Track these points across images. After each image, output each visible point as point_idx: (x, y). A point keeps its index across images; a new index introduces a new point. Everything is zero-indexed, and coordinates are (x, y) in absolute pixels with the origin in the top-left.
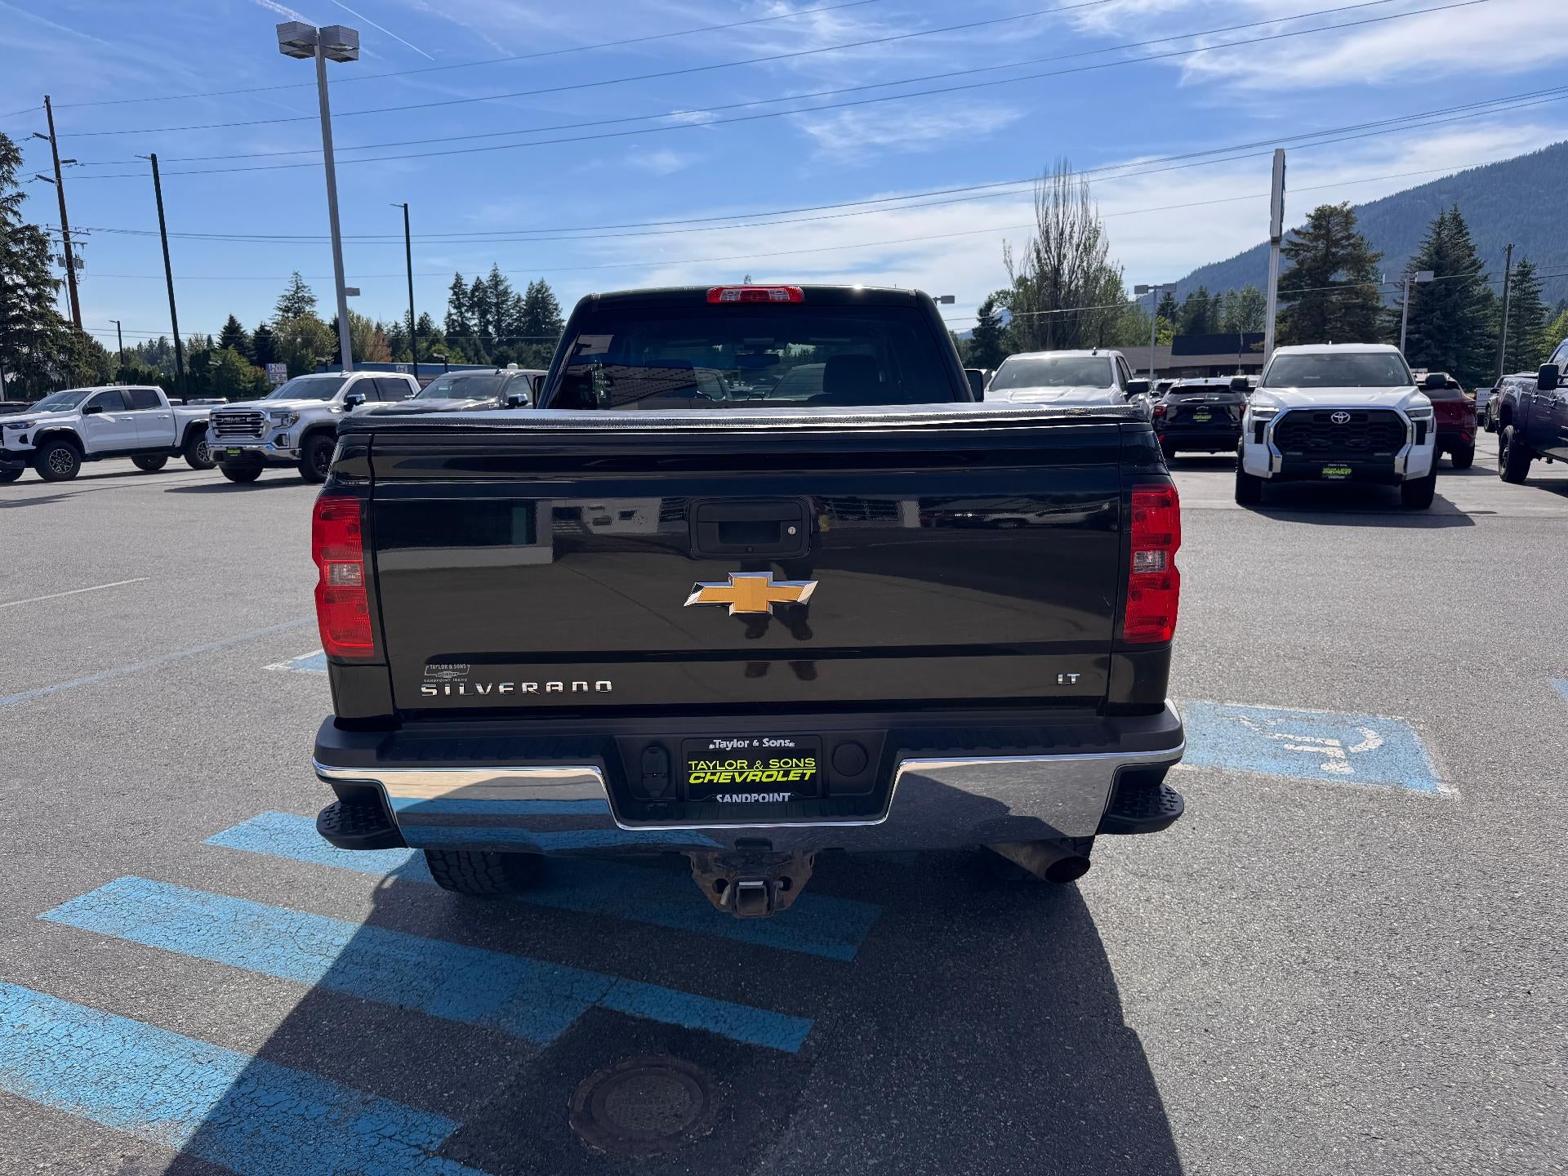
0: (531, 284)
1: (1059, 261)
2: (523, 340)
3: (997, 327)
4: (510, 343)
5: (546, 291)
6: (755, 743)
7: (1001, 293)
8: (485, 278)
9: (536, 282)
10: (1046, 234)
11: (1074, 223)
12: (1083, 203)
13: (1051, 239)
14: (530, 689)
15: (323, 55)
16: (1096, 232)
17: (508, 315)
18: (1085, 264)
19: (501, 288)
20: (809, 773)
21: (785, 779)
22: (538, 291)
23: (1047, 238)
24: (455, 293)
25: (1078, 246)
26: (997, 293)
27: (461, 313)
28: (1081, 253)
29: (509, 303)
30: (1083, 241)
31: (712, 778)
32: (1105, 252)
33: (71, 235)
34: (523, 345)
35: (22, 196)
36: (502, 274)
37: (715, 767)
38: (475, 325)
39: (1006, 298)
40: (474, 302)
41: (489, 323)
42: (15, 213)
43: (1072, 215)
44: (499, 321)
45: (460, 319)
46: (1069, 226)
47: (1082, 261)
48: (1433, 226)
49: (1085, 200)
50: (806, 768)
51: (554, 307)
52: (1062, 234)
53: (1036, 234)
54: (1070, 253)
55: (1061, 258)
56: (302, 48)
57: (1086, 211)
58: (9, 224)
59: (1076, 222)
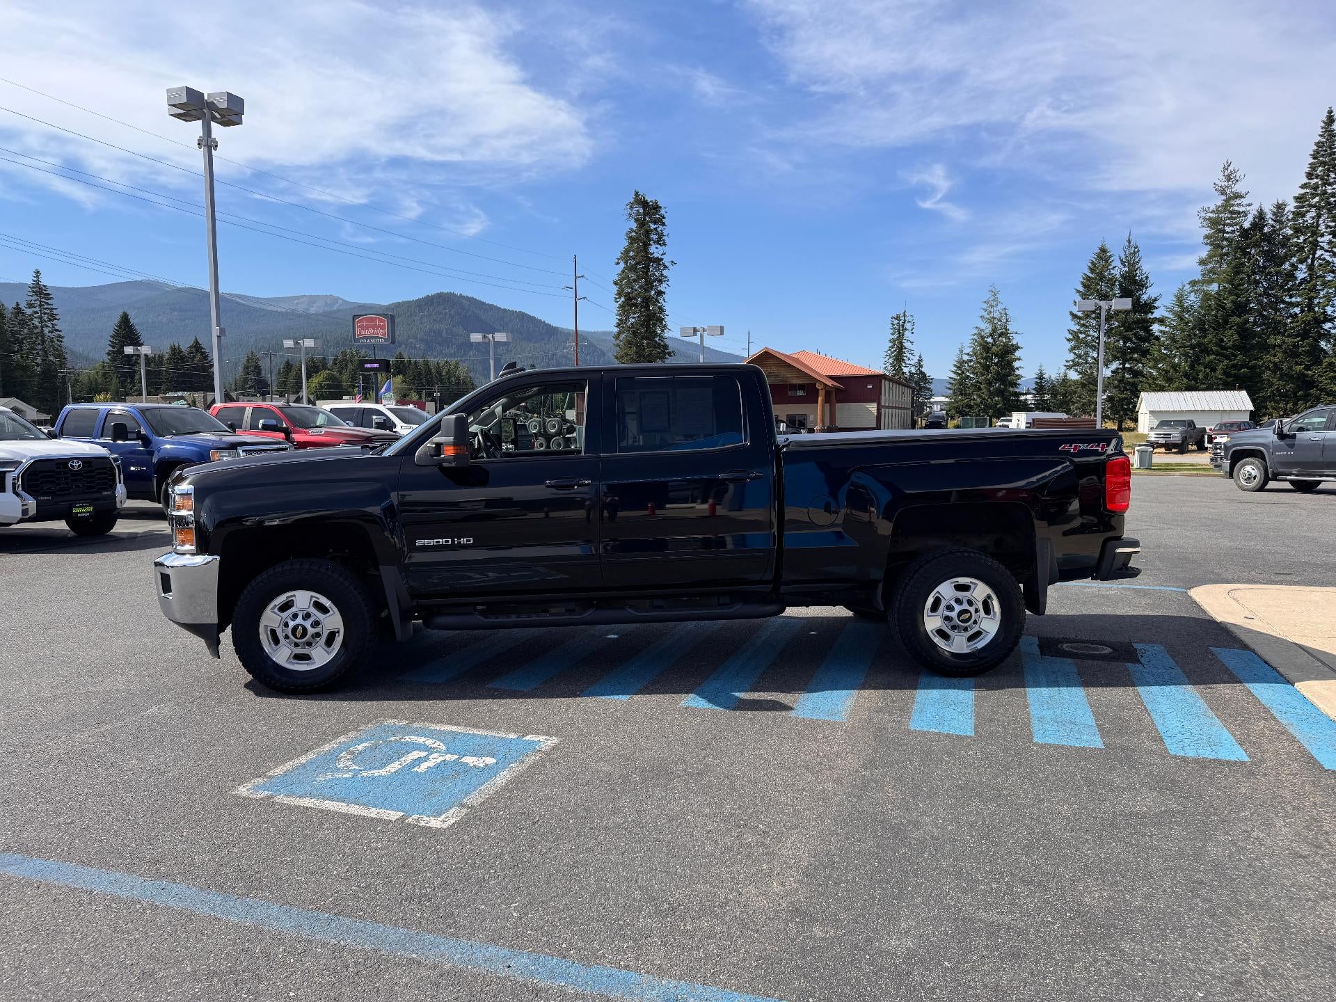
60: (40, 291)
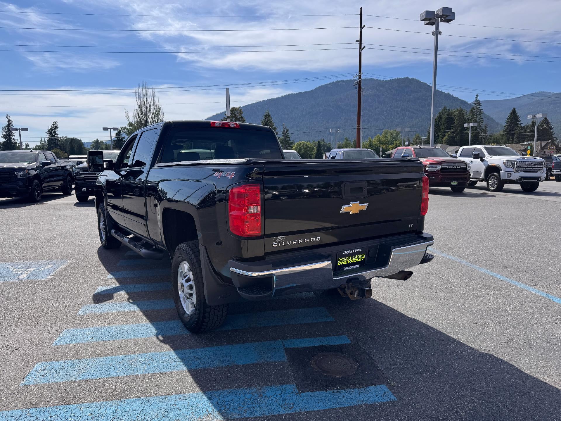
1: (146, 118)
3: (123, 140)
6: (354, 251)
7: (123, 128)
10: (141, 108)
11: (151, 105)
12: (154, 99)
13: (143, 110)
14: (301, 242)
16: (159, 109)
18: (156, 120)
20: (363, 258)
21: (358, 261)
23: (141, 110)
25: (153, 113)
26: (121, 128)
28: (154, 115)
30: (155, 112)
31: (343, 263)
32: (163, 116)
37: (344, 260)
39: (125, 130)
43: (150, 102)
46: (149, 106)
47: (155, 118)
48: (264, 116)
49: (154, 97)
50: (362, 257)
52: (147, 109)
53: (137, 108)
54: (150, 116)
55: (147, 117)
57: (155, 102)
59: (152, 105)
60: (477, 103)
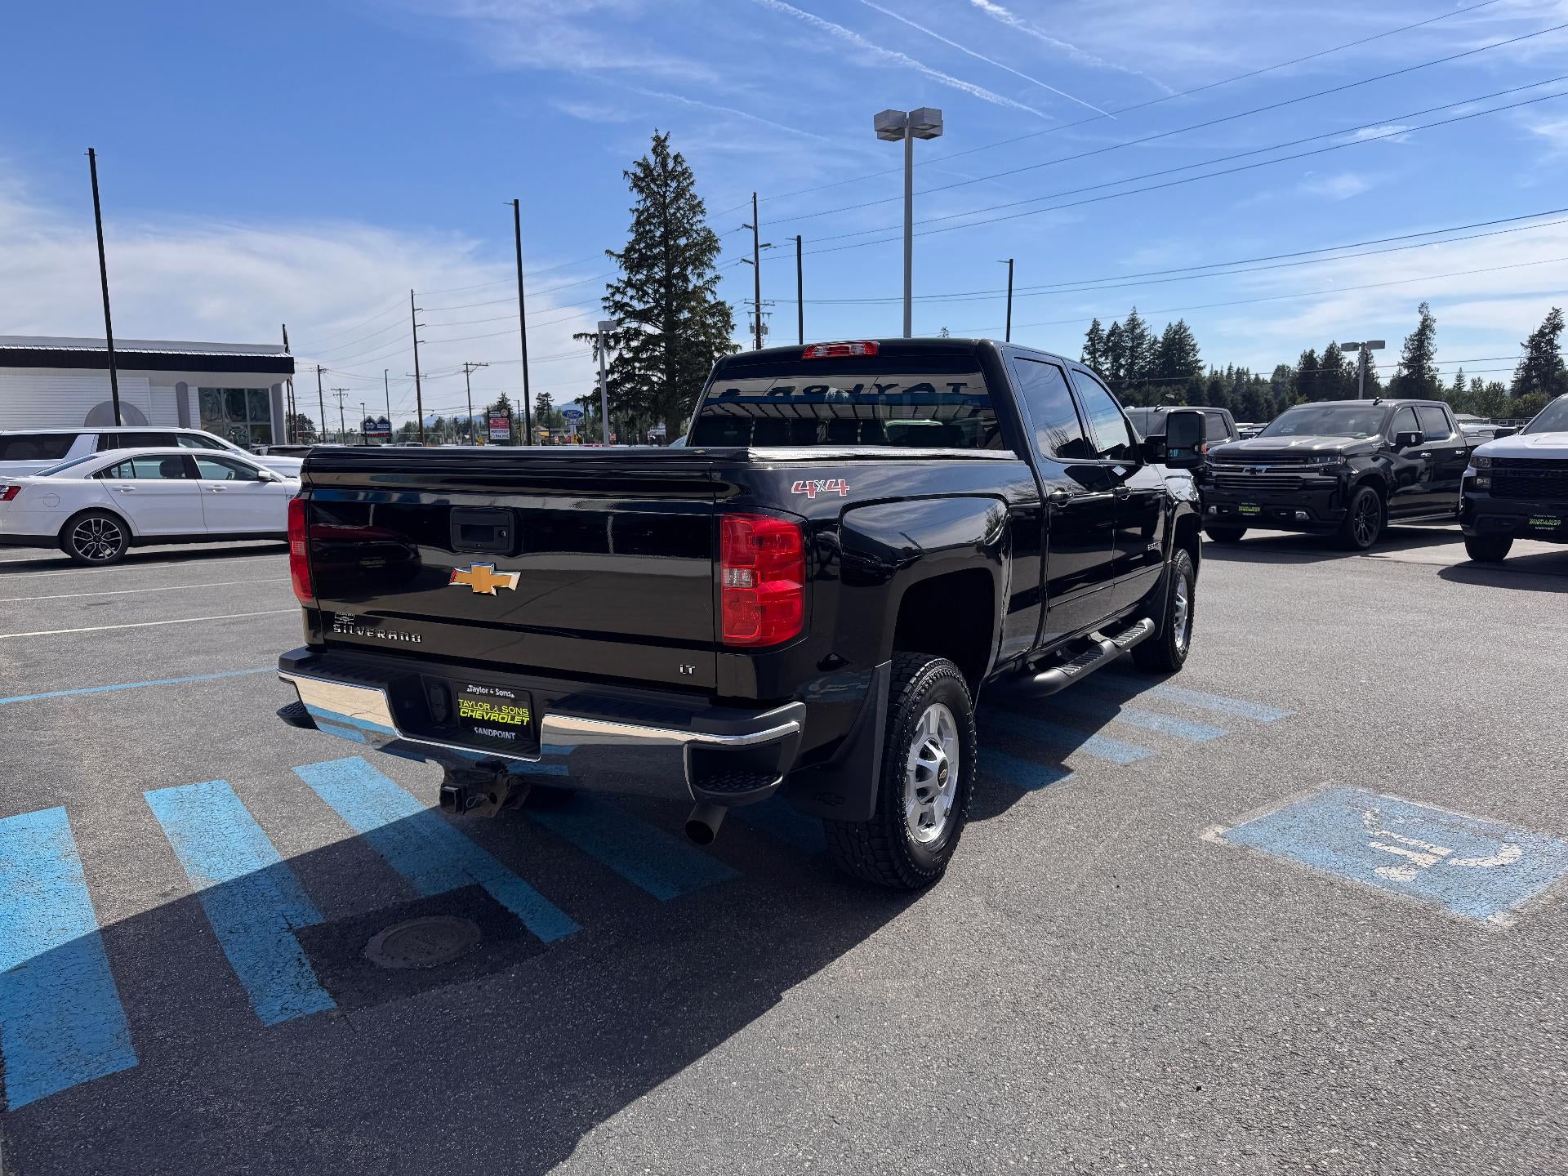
0: (1170, 325)
2: (1150, 383)
4: (1139, 386)
5: (1184, 332)
6: (492, 691)
8: (1122, 322)
9: (1175, 323)
14: (381, 635)
15: (911, 135)
17: (1141, 358)
19: (1138, 331)
21: (512, 722)
22: (1176, 332)
24: (1091, 339)
27: (1095, 358)
29: (1144, 346)
31: (472, 713)
33: (761, 306)
34: (1150, 387)
35: (718, 277)
36: (1140, 317)
37: (472, 706)
38: (1107, 369)
40: (1108, 346)
41: (1121, 366)
42: (712, 292)
44: (1132, 364)
45: (1092, 364)
50: (522, 716)
51: (1191, 348)
56: (894, 132)
58: (706, 301)
